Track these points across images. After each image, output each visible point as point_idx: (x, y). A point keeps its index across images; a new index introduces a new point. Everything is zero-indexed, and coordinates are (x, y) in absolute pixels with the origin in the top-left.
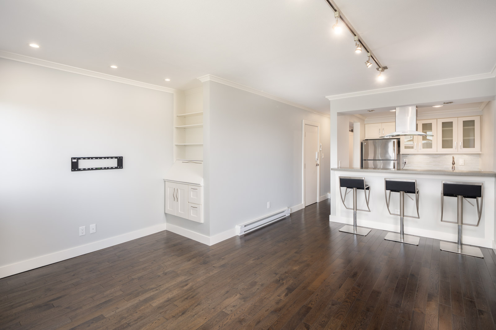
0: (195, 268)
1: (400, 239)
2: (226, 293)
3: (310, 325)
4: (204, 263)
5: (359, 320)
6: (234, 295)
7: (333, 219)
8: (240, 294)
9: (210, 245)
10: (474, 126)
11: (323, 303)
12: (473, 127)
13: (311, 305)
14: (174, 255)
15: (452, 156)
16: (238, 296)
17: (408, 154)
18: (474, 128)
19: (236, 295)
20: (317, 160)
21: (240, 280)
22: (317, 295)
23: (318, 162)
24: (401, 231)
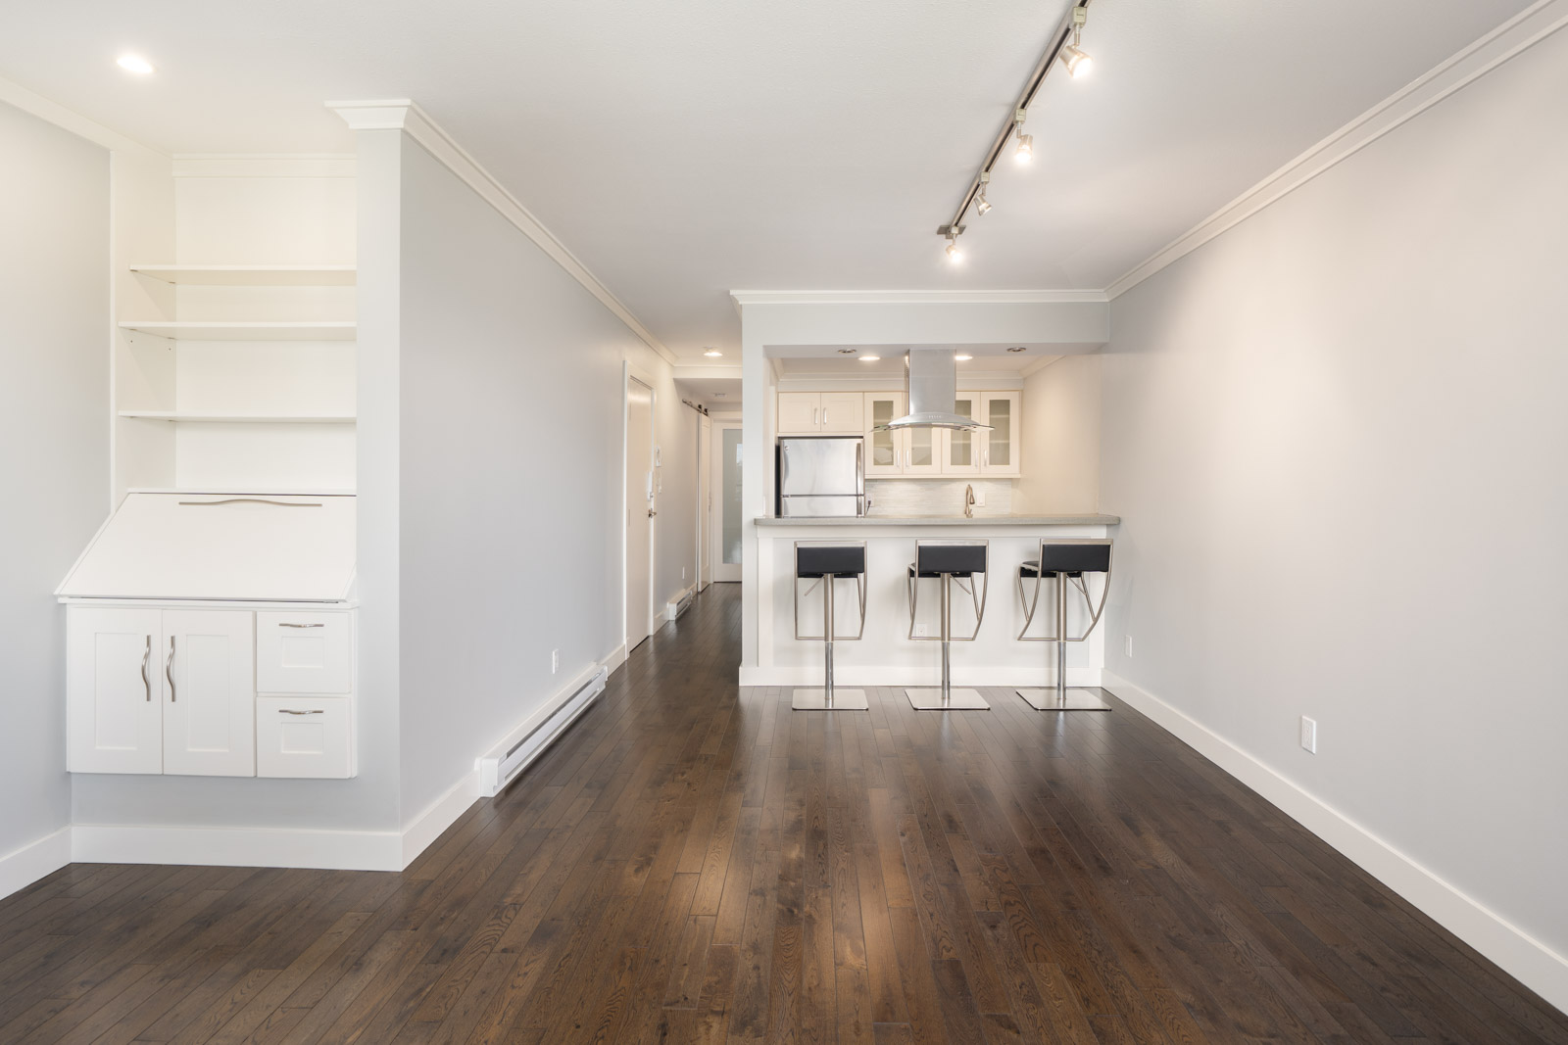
0: (421, 990)
1: (940, 701)
2: (665, 1034)
3: (1009, 1014)
4: (445, 951)
5: (1082, 942)
6: (702, 1029)
7: (750, 677)
8: (716, 1013)
9: (399, 866)
10: (1008, 413)
11: (967, 933)
12: (1006, 416)
13: (949, 951)
14: (246, 972)
15: (969, 483)
16: (716, 1024)
17: (876, 480)
18: (1008, 419)
19: (709, 1027)
20: (651, 497)
21: (664, 962)
22: (931, 915)
23: (652, 506)
24: (943, 682)
